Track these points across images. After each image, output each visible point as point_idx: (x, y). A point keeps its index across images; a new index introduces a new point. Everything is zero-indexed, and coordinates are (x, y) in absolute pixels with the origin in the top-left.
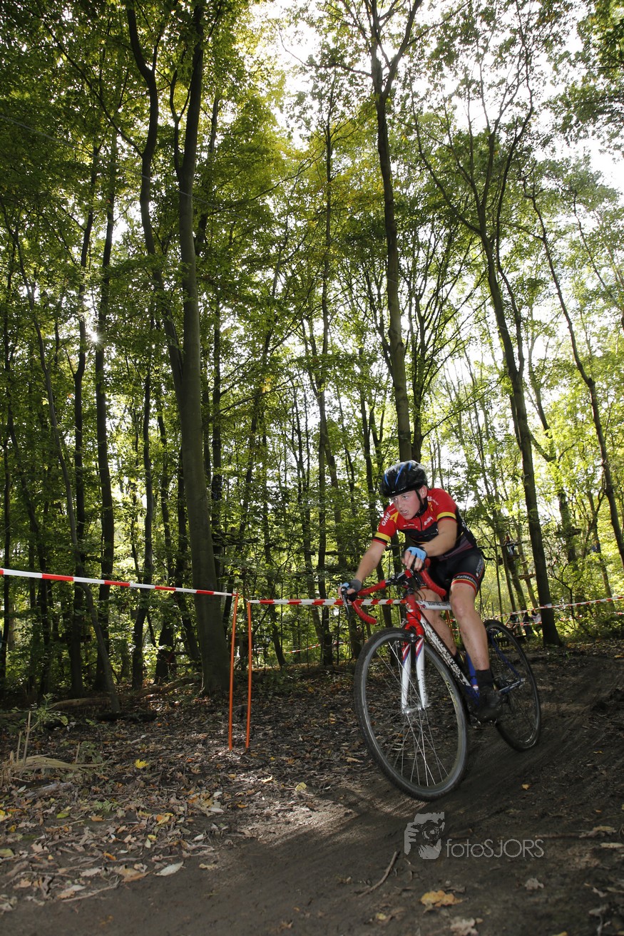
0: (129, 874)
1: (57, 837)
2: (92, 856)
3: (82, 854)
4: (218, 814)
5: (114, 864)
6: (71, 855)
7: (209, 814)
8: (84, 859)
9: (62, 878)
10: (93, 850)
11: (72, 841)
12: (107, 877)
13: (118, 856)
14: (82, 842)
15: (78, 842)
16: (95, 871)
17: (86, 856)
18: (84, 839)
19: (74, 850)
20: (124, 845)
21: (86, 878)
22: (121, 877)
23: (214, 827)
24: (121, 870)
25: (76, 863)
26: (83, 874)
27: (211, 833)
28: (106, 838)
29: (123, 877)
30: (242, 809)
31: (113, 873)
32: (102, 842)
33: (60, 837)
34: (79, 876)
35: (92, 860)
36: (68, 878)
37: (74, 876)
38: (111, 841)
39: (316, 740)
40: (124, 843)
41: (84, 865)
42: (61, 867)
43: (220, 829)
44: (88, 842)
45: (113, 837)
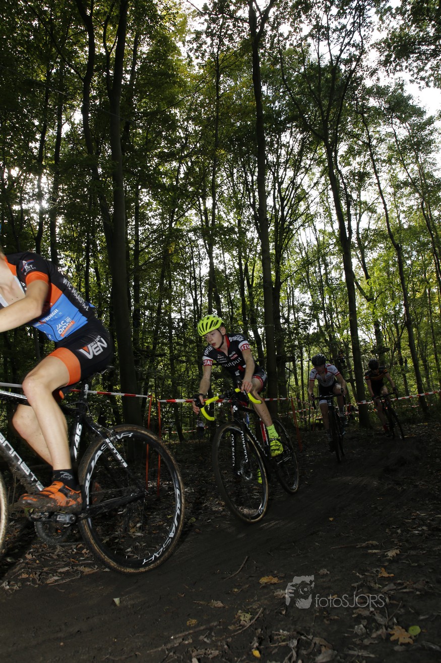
0: (87, 570)
1: (40, 550)
2: (63, 561)
3: (56, 560)
4: (139, 536)
5: (77, 565)
6: (50, 561)
7: (134, 537)
8: (59, 563)
9: (47, 573)
10: (63, 557)
11: (49, 553)
12: (73, 572)
13: (80, 561)
14: (56, 553)
15: (53, 553)
16: (67, 569)
17: (59, 561)
18: (57, 551)
19: (52, 558)
20: (82, 555)
21: (61, 573)
22: (82, 572)
23: (137, 544)
24: (82, 568)
25: (53, 565)
26: (59, 571)
27: (136, 548)
28: (70, 551)
29: (83, 572)
30: (155, 534)
31: (77, 570)
32: (68, 553)
33: (42, 551)
34: (57, 572)
35: (63, 563)
36: (50, 573)
37: (54, 572)
38: (74, 553)
39: (203, 491)
40: (82, 554)
41: (59, 566)
42: (45, 567)
43: (141, 545)
44: (60, 553)
45: (75, 550)
